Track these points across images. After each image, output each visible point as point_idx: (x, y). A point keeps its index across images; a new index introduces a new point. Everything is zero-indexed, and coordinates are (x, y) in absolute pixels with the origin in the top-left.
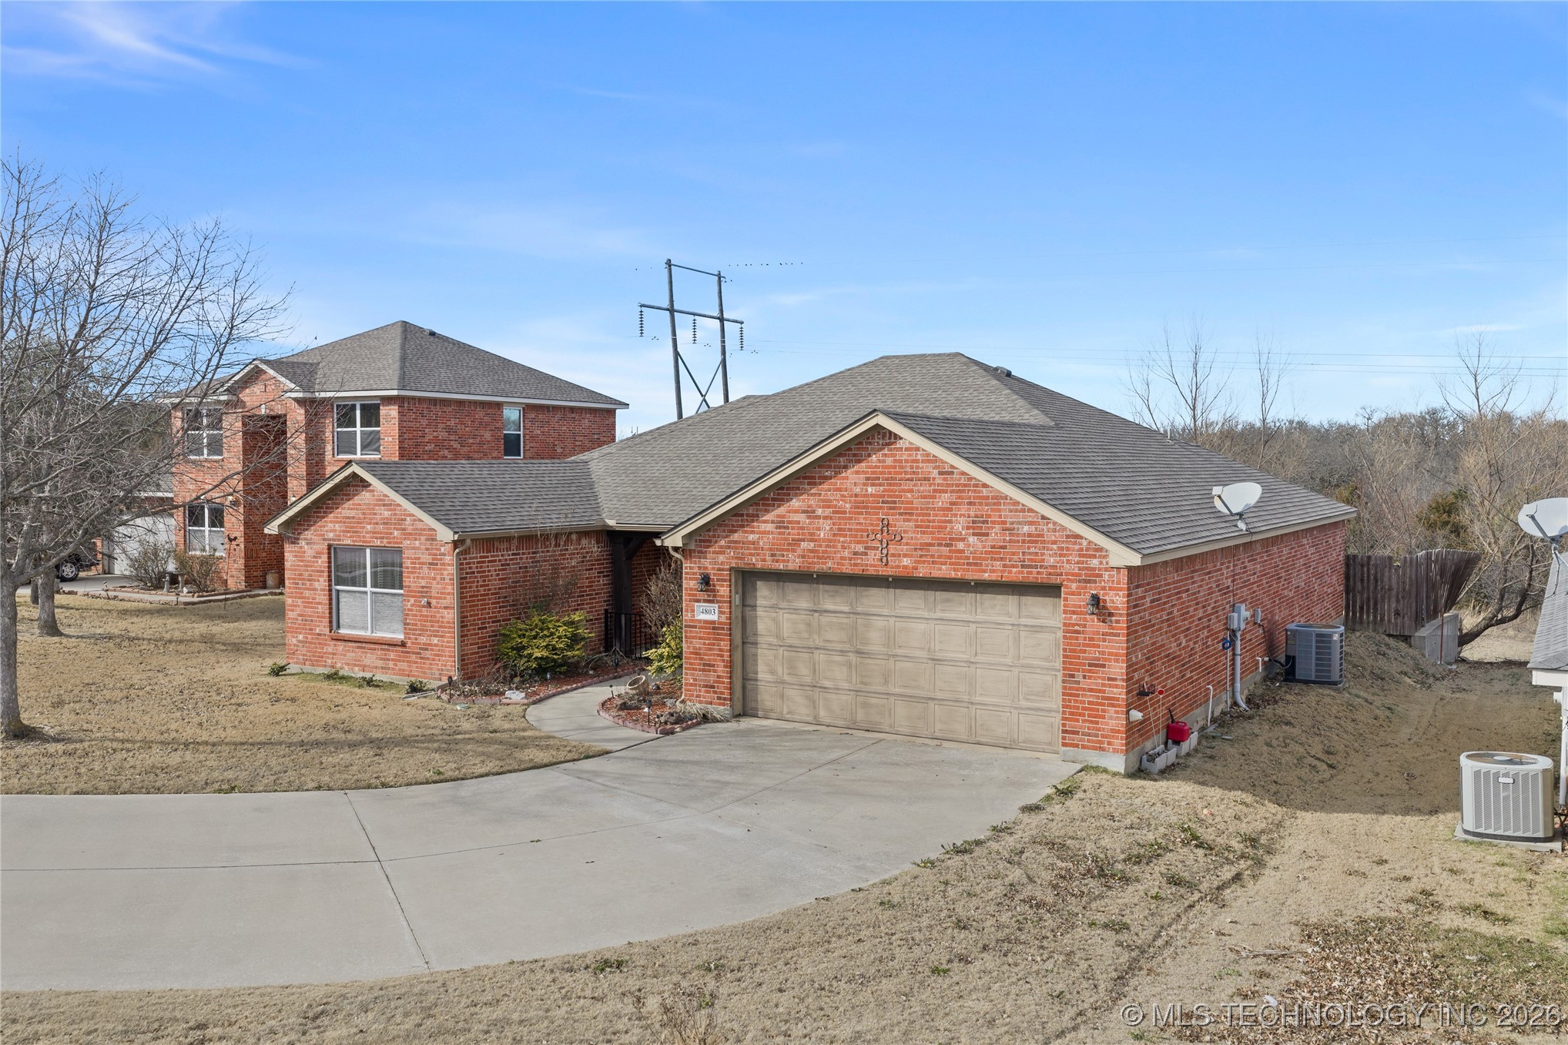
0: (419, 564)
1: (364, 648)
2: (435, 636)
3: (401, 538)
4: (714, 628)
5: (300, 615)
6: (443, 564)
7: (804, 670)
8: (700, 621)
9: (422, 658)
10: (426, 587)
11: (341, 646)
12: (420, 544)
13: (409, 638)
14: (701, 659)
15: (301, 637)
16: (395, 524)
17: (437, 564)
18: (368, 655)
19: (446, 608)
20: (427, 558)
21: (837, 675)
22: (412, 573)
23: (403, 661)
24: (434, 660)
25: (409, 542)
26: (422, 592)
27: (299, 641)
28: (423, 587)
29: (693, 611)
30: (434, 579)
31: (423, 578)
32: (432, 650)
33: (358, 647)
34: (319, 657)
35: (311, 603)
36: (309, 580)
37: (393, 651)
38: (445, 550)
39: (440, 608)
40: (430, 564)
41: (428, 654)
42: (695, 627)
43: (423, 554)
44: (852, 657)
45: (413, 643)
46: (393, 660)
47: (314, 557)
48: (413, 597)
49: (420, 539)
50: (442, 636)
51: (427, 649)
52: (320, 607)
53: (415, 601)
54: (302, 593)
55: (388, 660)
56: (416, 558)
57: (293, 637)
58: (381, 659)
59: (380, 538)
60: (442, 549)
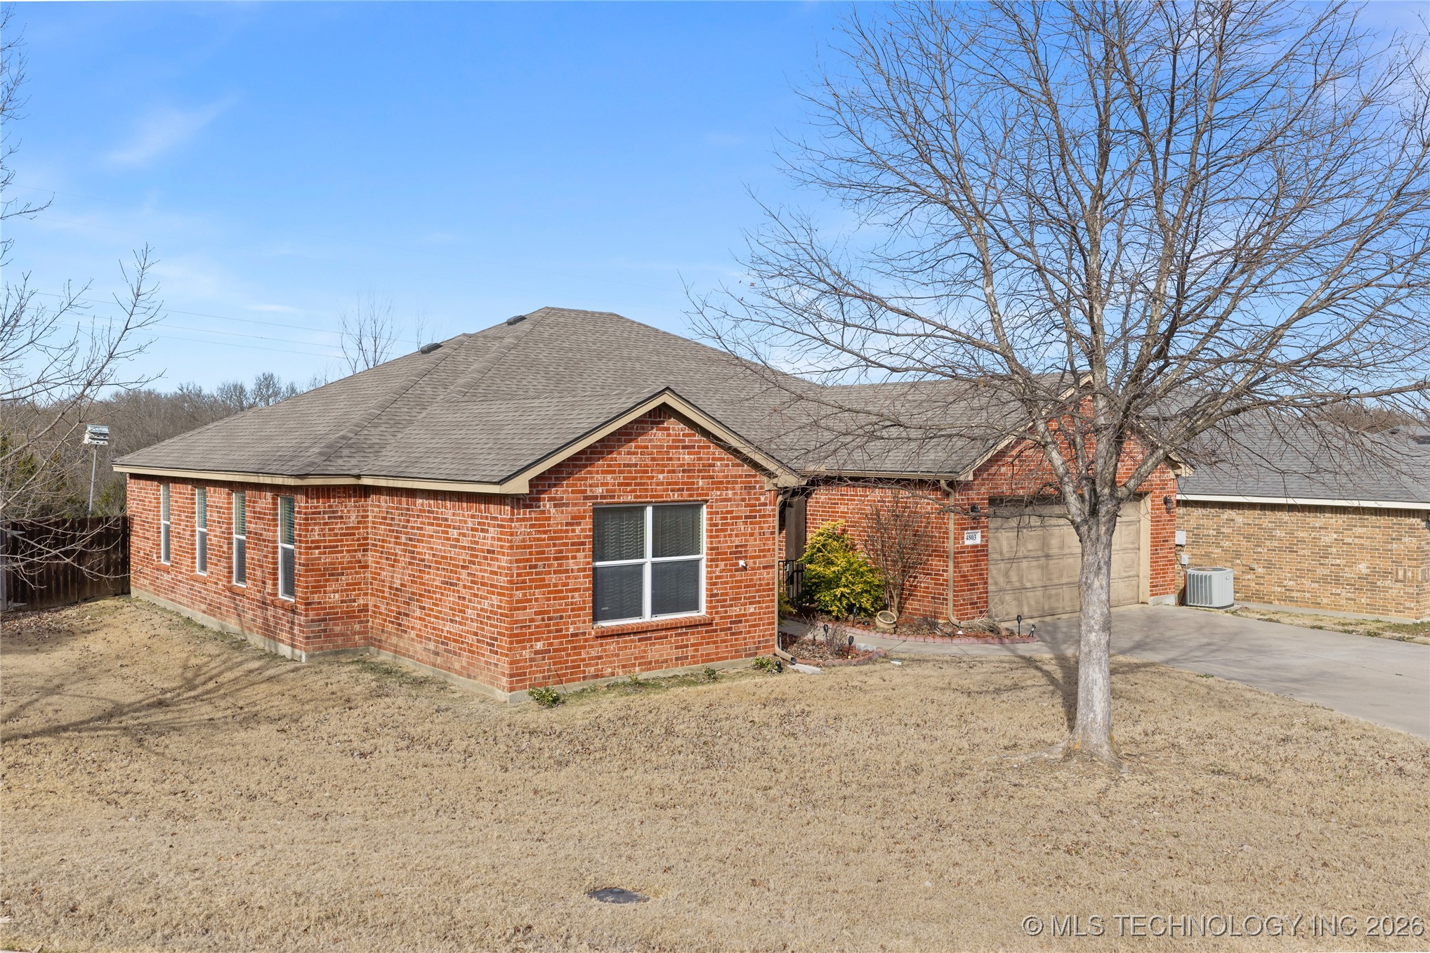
0: (732, 518)
1: (650, 638)
2: (751, 603)
3: (708, 489)
4: (978, 551)
5: (536, 613)
6: (764, 516)
7: (1014, 578)
8: (967, 546)
9: (732, 634)
10: (741, 546)
11: (612, 645)
12: (735, 494)
13: (717, 613)
14: (968, 580)
15: (539, 646)
16: (699, 471)
17: (755, 517)
18: (657, 646)
19: (765, 568)
20: (744, 511)
21: (1034, 576)
22: (722, 530)
23: (708, 643)
24: (749, 632)
25: (718, 493)
26: (736, 553)
27: (536, 653)
28: (737, 547)
29: (963, 538)
30: (752, 535)
31: (737, 535)
32: (747, 621)
33: (640, 640)
34: (573, 667)
35: (561, 591)
36: (556, 559)
37: (693, 634)
38: (766, 499)
39: (759, 568)
40: (746, 517)
41: (742, 627)
42: (964, 552)
43: (737, 506)
44: (1043, 561)
45: (722, 618)
46: (692, 645)
47: (567, 524)
48: (722, 560)
49: (733, 489)
50: (759, 602)
51: (740, 622)
52: (576, 594)
53: (726, 565)
54: (543, 580)
55: (686, 646)
56: (728, 512)
57: (524, 648)
58: (677, 648)
59: (679, 490)
60: (762, 499)
